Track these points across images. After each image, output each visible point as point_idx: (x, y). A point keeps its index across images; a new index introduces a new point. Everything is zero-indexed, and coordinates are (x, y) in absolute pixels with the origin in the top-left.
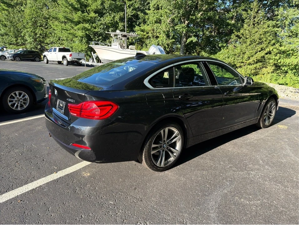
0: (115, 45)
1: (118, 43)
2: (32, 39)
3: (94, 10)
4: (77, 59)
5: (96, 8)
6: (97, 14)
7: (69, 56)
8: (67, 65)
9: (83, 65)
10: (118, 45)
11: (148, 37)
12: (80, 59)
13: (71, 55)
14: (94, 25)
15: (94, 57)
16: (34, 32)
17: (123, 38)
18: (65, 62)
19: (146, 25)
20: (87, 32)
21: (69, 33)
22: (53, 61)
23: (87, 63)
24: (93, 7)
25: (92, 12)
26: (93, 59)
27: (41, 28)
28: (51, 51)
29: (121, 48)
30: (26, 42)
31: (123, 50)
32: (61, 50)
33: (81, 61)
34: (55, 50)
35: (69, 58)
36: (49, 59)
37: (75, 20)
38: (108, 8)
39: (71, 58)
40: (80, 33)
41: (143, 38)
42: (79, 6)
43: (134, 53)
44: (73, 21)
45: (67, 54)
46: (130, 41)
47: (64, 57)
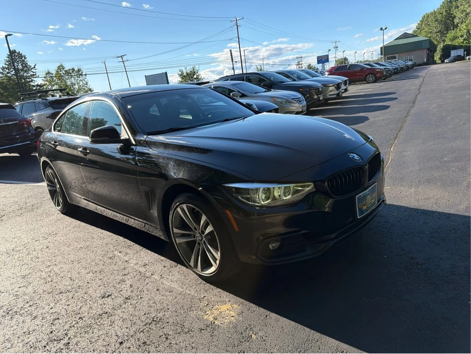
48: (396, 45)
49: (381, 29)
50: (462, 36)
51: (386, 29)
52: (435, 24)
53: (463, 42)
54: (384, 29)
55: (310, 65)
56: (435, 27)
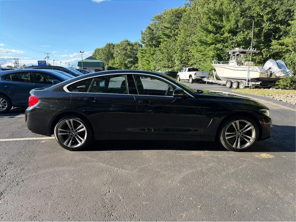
0: (233, 63)
1: (235, 60)
2: (179, 62)
3: (228, 30)
4: (201, 77)
5: (229, 28)
6: (230, 34)
7: (194, 74)
8: (192, 83)
9: (205, 83)
10: (234, 62)
11: (288, 51)
12: (204, 77)
13: (195, 74)
14: (226, 44)
15: (214, 75)
16: (181, 56)
17: (242, 55)
18: (191, 81)
19: (287, 37)
20: (218, 52)
21: (202, 54)
22: (183, 80)
23: (208, 81)
24: (227, 28)
25: (226, 33)
26: (214, 77)
27: (187, 52)
28: (183, 72)
29: (237, 64)
30: (175, 65)
31: (240, 67)
32: (189, 70)
33: (204, 79)
34: (185, 71)
35: (194, 77)
36: (180, 78)
37: (209, 42)
38: (241, 26)
39: (195, 76)
40: (211, 53)
41: (281, 52)
42: (215, 29)
43: (246, 69)
44: (207, 43)
45: (193, 73)
46: (264, 56)
47: (190, 76)
48: (87, 62)
49: (81, 52)
50: (117, 64)
51: (83, 52)
52: (103, 55)
53: (118, 67)
54: (82, 52)
55: (24, 65)
56: (103, 57)
